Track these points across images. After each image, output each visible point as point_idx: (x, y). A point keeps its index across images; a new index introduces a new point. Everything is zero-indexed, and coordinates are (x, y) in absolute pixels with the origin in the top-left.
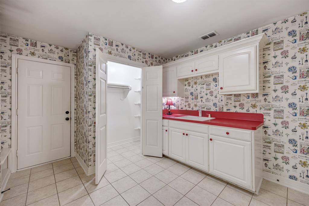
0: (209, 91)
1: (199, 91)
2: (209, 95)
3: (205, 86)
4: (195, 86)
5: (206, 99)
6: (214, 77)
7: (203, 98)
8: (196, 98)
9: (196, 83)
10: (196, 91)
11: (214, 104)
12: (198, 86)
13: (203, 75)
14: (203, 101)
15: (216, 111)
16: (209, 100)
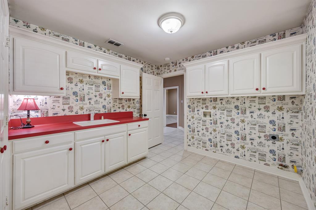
0: (99, 93)
1: (86, 91)
2: (98, 97)
3: (93, 87)
4: (80, 85)
5: (95, 101)
6: (103, 80)
7: (92, 99)
8: (82, 99)
9: (81, 81)
10: (82, 91)
11: (103, 106)
12: (85, 85)
13: (92, 75)
14: (92, 103)
15: (105, 113)
16: (98, 102)
